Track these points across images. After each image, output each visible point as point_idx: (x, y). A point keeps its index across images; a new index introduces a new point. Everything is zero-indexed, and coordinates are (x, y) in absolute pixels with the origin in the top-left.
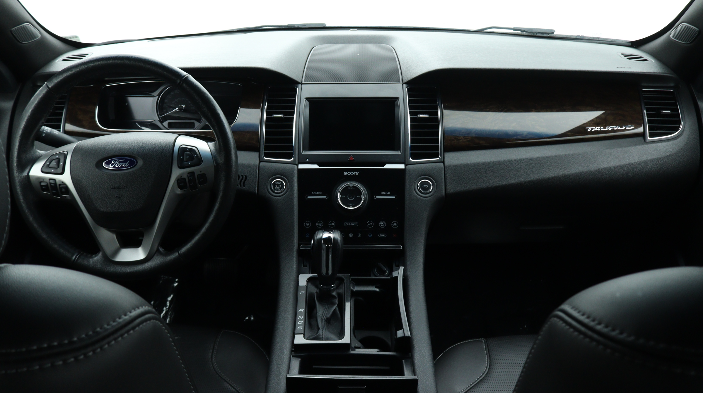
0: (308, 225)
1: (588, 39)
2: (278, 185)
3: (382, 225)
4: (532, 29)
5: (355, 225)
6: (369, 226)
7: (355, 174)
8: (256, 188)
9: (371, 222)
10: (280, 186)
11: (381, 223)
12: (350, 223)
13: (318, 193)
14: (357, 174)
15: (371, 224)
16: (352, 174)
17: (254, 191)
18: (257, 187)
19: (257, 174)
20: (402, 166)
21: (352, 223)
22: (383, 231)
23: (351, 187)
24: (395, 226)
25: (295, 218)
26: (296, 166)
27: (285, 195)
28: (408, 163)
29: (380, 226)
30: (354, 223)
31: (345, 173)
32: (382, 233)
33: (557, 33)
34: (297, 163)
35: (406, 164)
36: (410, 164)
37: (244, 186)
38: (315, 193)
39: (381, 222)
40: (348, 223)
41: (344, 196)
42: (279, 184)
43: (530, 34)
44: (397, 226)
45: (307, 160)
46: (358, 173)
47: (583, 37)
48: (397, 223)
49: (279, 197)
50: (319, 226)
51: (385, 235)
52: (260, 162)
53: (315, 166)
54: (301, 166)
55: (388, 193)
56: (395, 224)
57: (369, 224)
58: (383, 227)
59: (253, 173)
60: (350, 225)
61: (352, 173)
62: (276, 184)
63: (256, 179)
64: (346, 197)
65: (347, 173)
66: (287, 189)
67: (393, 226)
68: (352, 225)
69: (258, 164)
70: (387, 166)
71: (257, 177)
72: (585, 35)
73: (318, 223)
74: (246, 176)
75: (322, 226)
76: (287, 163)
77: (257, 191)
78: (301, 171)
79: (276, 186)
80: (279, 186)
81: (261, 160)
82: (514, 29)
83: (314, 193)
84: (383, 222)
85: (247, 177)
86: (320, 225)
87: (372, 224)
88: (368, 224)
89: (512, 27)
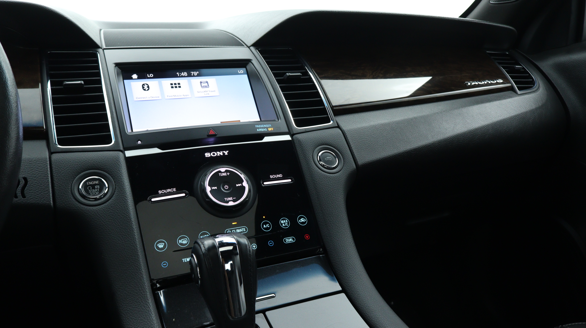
0: (161, 246)
2: (93, 186)
3: (284, 223)
5: (244, 232)
6: (265, 229)
7: (223, 153)
8: (49, 195)
9: (268, 223)
10: (98, 187)
11: (282, 222)
12: (234, 229)
13: (169, 190)
14: (226, 154)
15: (268, 225)
16: (218, 155)
17: (48, 202)
18: (51, 195)
19: (49, 173)
20: (287, 138)
21: (238, 229)
22: (288, 233)
23: (224, 172)
24: (303, 223)
25: (137, 238)
26: (121, 153)
27: (111, 200)
28: (295, 133)
29: (282, 225)
30: (241, 228)
31: (207, 155)
32: (288, 236)
34: (122, 148)
35: (292, 133)
36: (296, 132)
37: (24, 196)
38: (165, 191)
39: (282, 220)
40: (231, 230)
41: (216, 188)
42: (96, 184)
44: (306, 222)
45: (139, 142)
46: (227, 152)
48: (305, 218)
49: (99, 207)
50: (182, 244)
51: (293, 239)
52: (51, 153)
53: (156, 151)
54: (129, 154)
55: (280, 176)
56: (302, 220)
57: (265, 226)
58: (286, 226)
59: (40, 172)
61: (218, 153)
62: (90, 185)
63: (48, 181)
64: (219, 188)
65: (210, 154)
66: (113, 189)
67: (300, 222)
69: (48, 157)
70: (267, 139)
71: (50, 178)
73: (180, 239)
74: (25, 179)
75: (187, 243)
76: (105, 150)
77: (52, 202)
78: (129, 160)
79: (90, 188)
80: (96, 187)
81: (52, 151)
83: (163, 191)
84: (285, 219)
85: (29, 180)
86: (185, 242)
87: (270, 225)
88: (263, 226)
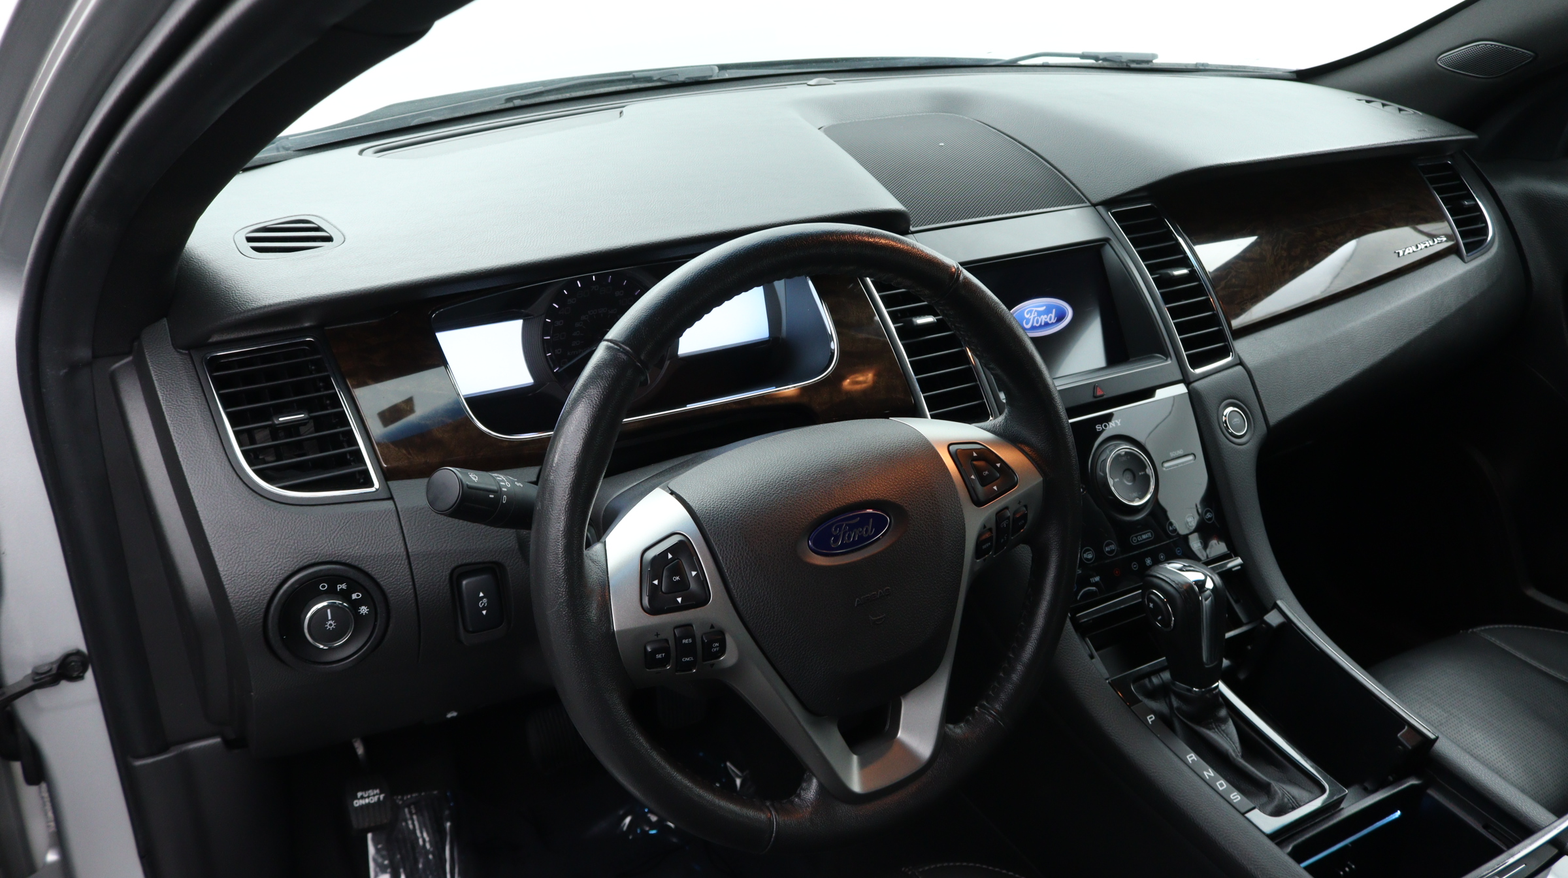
1: (1215, 68)
3: (1190, 522)
4: (1120, 56)
5: (1150, 538)
6: (1172, 531)
11: (1188, 520)
12: (1139, 535)
14: (1119, 424)
16: (1109, 428)
20: (1183, 390)
21: (1142, 534)
23: (1124, 456)
24: (1210, 518)
29: (1188, 525)
30: (1146, 533)
31: (1099, 429)
33: (1161, 60)
35: (1188, 381)
36: (1193, 379)
39: (1188, 517)
40: (1136, 537)
41: (1119, 479)
43: (1115, 66)
44: (1213, 517)
46: (1120, 420)
47: (1208, 65)
48: (1211, 512)
50: (1089, 559)
56: (1209, 515)
57: (1172, 528)
60: (1141, 541)
61: (1109, 424)
65: (1102, 426)
67: (1206, 519)
68: (1144, 539)
70: (1161, 394)
72: (1210, 63)
73: (1086, 552)
75: (1093, 557)
82: (1083, 56)
84: (1190, 515)
86: (1090, 556)
87: (1176, 526)
88: (1169, 528)
89: (1080, 52)
